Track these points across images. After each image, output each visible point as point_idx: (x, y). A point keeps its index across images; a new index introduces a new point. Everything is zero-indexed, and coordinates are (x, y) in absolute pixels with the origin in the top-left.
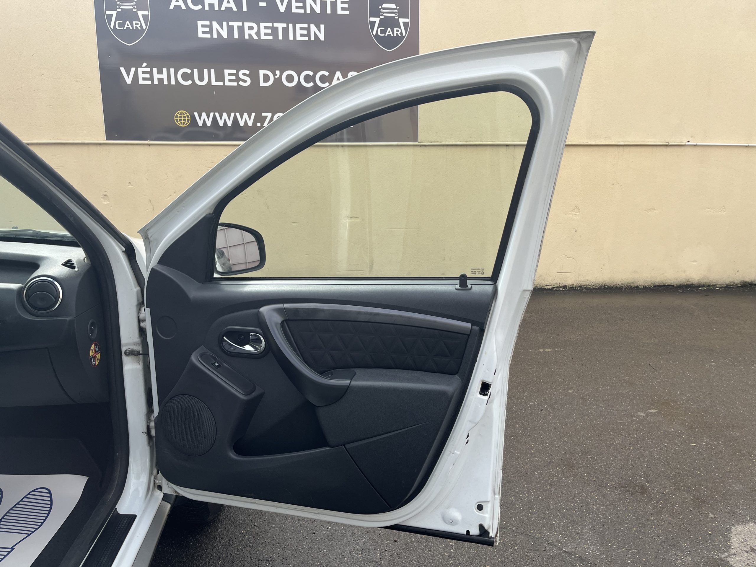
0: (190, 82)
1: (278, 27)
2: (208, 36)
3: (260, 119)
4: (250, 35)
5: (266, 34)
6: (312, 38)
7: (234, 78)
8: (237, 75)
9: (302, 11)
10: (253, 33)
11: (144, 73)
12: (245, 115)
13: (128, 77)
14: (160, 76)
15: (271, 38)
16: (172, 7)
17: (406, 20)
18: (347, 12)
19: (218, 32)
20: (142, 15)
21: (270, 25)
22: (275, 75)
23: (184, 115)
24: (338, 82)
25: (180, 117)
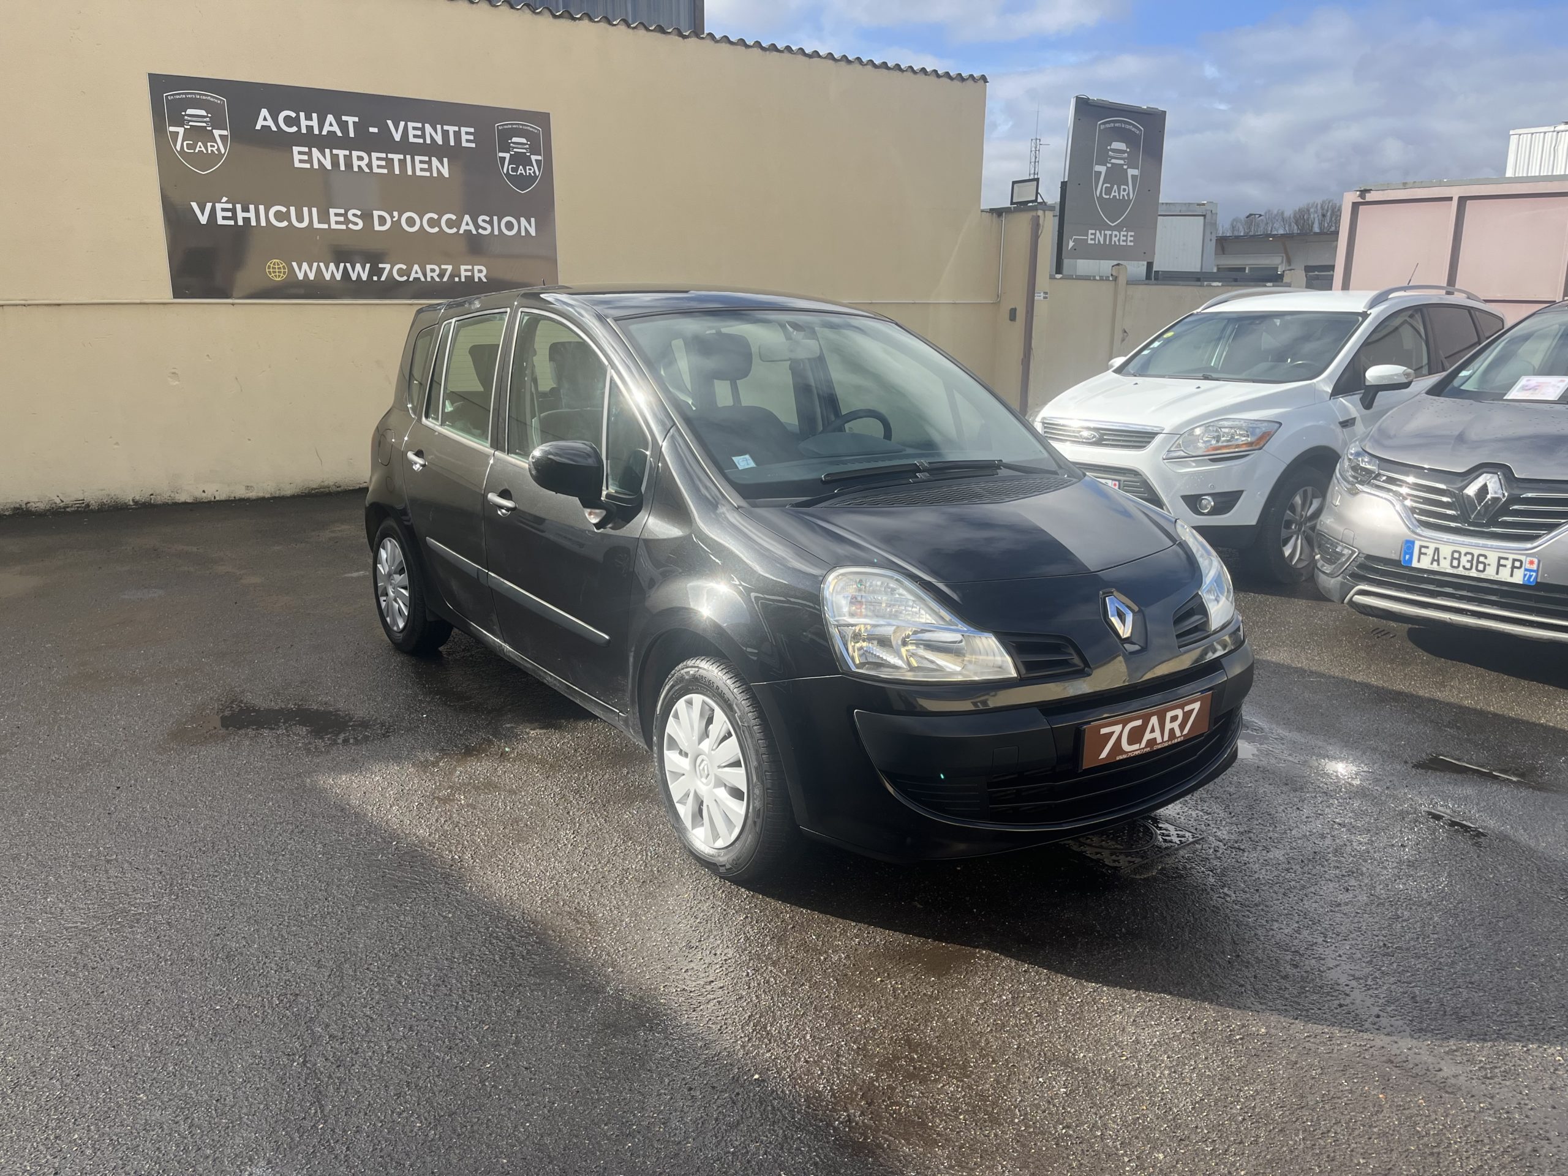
0: (285, 224)
1: (393, 159)
2: (308, 166)
3: (376, 271)
4: (359, 167)
5: (379, 167)
6: (435, 175)
7: (342, 219)
8: (345, 215)
9: (421, 141)
10: (363, 164)
11: (223, 210)
12: (358, 266)
13: (203, 215)
14: (246, 215)
15: (385, 171)
16: (258, 127)
17: (539, 158)
18: (473, 145)
19: (319, 160)
20: (220, 136)
21: (383, 155)
22: (392, 217)
23: (280, 265)
24: (467, 228)
25: (274, 268)
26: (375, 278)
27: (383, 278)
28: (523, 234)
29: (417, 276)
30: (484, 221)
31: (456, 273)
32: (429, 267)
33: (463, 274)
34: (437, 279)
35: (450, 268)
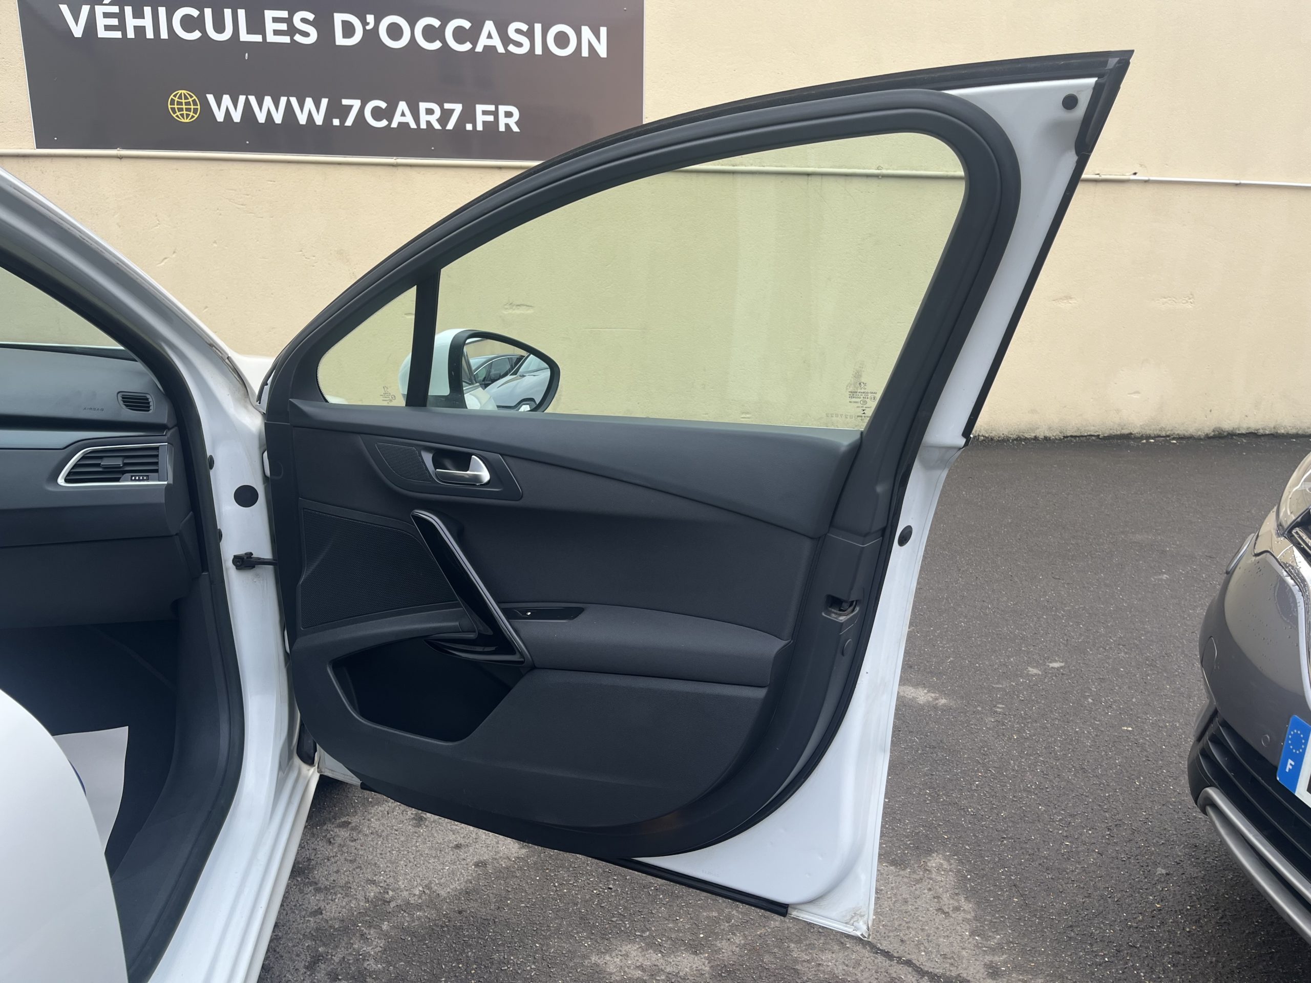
0: (197, 35)
3: (338, 111)
7: (283, 27)
8: (289, 21)
11: (106, 15)
12: (309, 102)
13: (77, 23)
14: (139, 22)
22: (364, 23)
23: (188, 99)
24: (490, 42)
25: (179, 103)
26: (336, 122)
27: (349, 122)
28: (585, 53)
29: (403, 120)
30: (518, 31)
31: (468, 115)
32: (423, 106)
33: (480, 119)
34: (437, 126)
35: (458, 108)
